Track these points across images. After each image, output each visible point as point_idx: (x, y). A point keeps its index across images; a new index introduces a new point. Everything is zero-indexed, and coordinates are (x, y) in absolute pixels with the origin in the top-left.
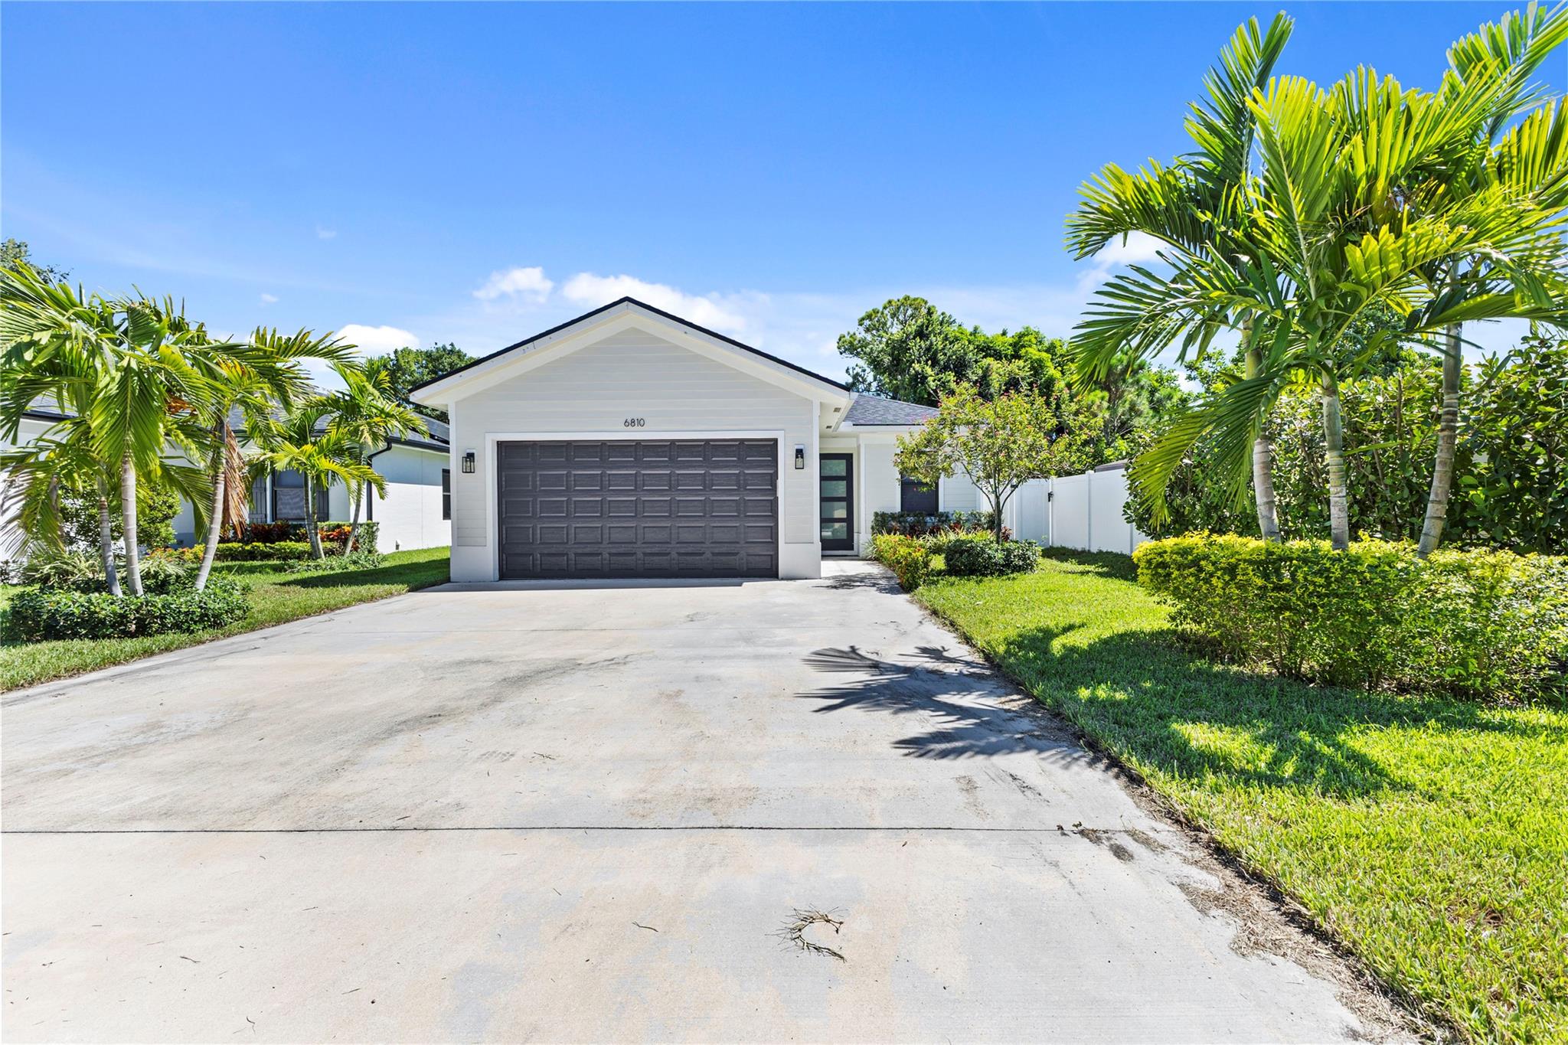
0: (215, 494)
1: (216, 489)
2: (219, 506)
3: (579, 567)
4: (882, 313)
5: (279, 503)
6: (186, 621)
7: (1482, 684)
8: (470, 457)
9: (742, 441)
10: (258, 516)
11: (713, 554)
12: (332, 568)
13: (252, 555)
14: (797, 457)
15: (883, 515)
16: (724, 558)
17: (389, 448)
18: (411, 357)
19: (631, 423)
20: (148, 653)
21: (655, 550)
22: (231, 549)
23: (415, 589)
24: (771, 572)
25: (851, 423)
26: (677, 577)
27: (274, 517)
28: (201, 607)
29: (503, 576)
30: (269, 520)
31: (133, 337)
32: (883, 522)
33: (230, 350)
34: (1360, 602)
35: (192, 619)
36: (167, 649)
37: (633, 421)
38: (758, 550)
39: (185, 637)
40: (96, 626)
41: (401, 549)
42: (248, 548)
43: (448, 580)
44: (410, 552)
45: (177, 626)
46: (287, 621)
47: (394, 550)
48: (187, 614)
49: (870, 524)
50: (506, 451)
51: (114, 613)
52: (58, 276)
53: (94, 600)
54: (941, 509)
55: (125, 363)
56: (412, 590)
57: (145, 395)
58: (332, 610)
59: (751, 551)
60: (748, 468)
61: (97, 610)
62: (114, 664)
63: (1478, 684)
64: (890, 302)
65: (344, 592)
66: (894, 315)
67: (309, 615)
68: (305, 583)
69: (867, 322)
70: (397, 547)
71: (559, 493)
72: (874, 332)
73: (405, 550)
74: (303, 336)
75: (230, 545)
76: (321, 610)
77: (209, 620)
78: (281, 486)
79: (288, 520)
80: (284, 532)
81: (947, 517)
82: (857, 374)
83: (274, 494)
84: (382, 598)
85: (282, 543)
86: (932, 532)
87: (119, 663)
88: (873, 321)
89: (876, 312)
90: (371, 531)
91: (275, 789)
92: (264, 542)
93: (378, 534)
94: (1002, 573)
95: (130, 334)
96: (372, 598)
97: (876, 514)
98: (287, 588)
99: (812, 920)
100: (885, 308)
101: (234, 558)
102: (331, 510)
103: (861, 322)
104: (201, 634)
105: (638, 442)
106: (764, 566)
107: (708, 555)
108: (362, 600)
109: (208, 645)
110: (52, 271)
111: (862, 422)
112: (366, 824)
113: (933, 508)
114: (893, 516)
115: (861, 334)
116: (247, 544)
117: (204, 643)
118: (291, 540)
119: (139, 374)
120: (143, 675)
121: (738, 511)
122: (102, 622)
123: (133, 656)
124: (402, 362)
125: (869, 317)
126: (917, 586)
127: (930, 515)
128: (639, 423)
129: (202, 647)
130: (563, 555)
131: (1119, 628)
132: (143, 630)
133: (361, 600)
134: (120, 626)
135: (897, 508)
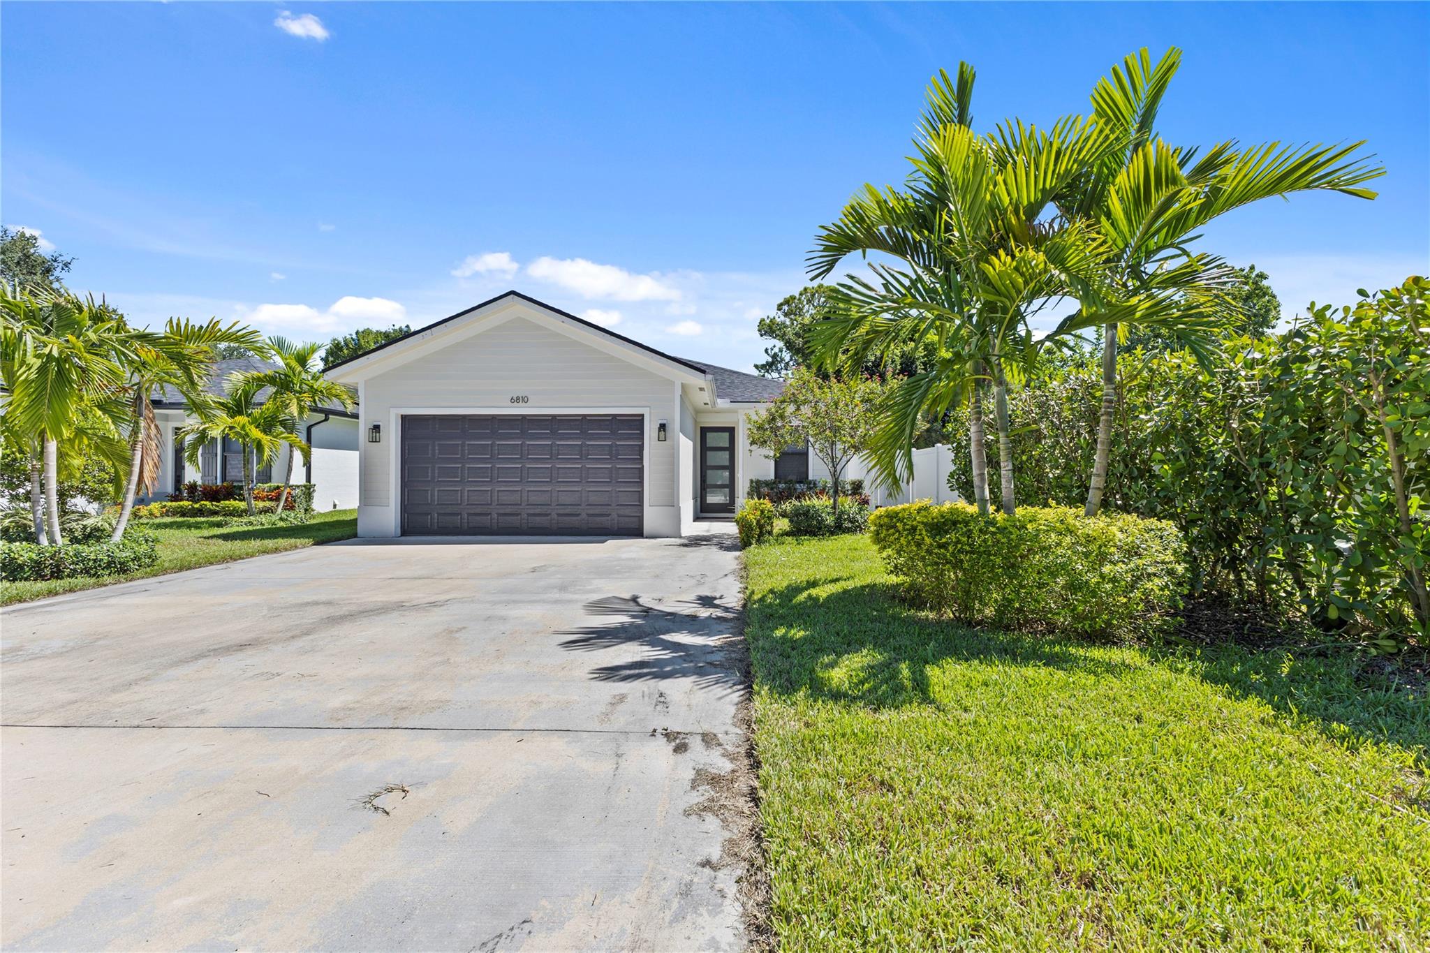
0: (133, 460)
1: (134, 455)
2: (136, 470)
3: (471, 525)
4: (799, 299)
5: (228, 467)
6: (95, 568)
7: (1090, 626)
8: (376, 428)
9: (614, 416)
10: (210, 478)
11: (589, 515)
12: (262, 524)
13: (200, 512)
14: (660, 431)
15: (758, 482)
16: (598, 519)
17: (326, 419)
18: (371, 337)
19: (517, 400)
20: (51, 593)
21: (538, 511)
22: (182, 507)
23: (319, 543)
24: (636, 531)
25: (729, 400)
26: (556, 534)
27: (224, 479)
28: (109, 556)
29: (404, 532)
30: (219, 483)
31: (58, 327)
32: (757, 488)
33: (144, 338)
34: (992, 558)
35: (100, 566)
36: (71, 590)
37: (518, 398)
38: (628, 511)
39: (93, 580)
40: (15, 570)
41: (338, 508)
42: (197, 506)
43: (355, 536)
44: (345, 511)
45: (86, 571)
46: (189, 568)
47: (331, 509)
48: (95, 561)
49: (747, 490)
50: (408, 422)
51: (31, 559)
52: (61, 265)
53: (14, 549)
54: (810, 478)
55: (46, 351)
56: (317, 543)
57: (62, 376)
58: (235, 560)
59: (621, 512)
60: (619, 440)
61: (16, 556)
62: (20, 601)
63: (1086, 627)
64: (805, 289)
65: (256, 544)
66: (809, 301)
67: (211, 564)
68: (226, 537)
69: (785, 308)
70: (335, 506)
71: (455, 461)
72: (792, 316)
73: (344, 508)
74: (214, 325)
75: (181, 503)
76: (224, 560)
77: (116, 567)
78: (230, 451)
79: (233, 482)
80: (231, 492)
81: (815, 484)
82: (775, 354)
83: (224, 459)
84: (286, 550)
85: (227, 502)
86: (798, 498)
87: (25, 601)
88: (790, 306)
89: (793, 298)
90: (308, 491)
91: (71, 696)
92: (211, 501)
93: (315, 494)
94: (832, 533)
95: (55, 325)
96: (276, 550)
97: (752, 481)
98: (210, 541)
99: (391, 790)
100: (801, 294)
101: (183, 515)
102: (273, 474)
103: (780, 307)
104: (106, 579)
105: (524, 417)
106: (633, 526)
107: (584, 516)
108: (266, 552)
109: (110, 587)
110: (55, 261)
111: (739, 399)
112: (119, 724)
113: (803, 478)
114: (767, 483)
115: (781, 318)
116: (196, 503)
117: (106, 585)
118: (235, 499)
119: (58, 361)
120: (39, 610)
121: (611, 477)
122: (21, 567)
123: (37, 596)
124: (362, 342)
125: (787, 302)
126: (751, 544)
127: (800, 482)
128: (523, 400)
129: (103, 589)
130: (458, 514)
131: (868, 580)
132: (57, 574)
133: (264, 552)
134: (38, 570)
135: (771, 476)
